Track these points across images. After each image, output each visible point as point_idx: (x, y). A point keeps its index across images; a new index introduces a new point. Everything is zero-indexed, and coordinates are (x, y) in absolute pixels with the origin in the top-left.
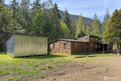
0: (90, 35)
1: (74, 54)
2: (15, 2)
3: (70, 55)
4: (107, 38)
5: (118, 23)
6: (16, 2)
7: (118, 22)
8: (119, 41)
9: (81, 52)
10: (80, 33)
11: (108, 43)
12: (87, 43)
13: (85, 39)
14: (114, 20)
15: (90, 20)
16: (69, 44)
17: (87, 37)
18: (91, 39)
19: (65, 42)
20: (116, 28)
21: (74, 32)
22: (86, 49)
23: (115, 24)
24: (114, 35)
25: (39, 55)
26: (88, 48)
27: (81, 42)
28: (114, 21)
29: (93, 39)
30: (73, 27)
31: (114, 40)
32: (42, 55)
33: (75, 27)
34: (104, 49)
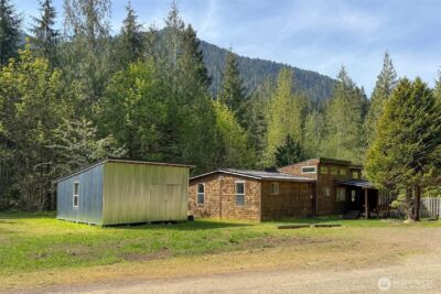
0: (321, 159)
1: (269, 221)
2: (48, 29)
3: (258, 221)
4: (374, 170)
5: (408, 125)
6: (52, 30)
7: (409, 120)
8: (409, 181)
9: (291, 215)
10: (283, 144)
11: (377, 185)
12: (312, 184)
13: (305, 170)
14: (396, 113)
15: (323, 82)
16: (256, 187)
17: (312, 164)
18: (324, 170)
19: (239, 181)
20: (403, 140)
21: (260, 137)
22: (309, 205)
23: (398, 125)
24: (396, 159)
25: (166, 222)
26: (313, 201)
27: (292, 182)
28: (397, 116)
29: (329, 171)
30: (254, 117)
31: (394, 176)
32: (173, 222)
33: (261, 118)
34: (366, 206)
